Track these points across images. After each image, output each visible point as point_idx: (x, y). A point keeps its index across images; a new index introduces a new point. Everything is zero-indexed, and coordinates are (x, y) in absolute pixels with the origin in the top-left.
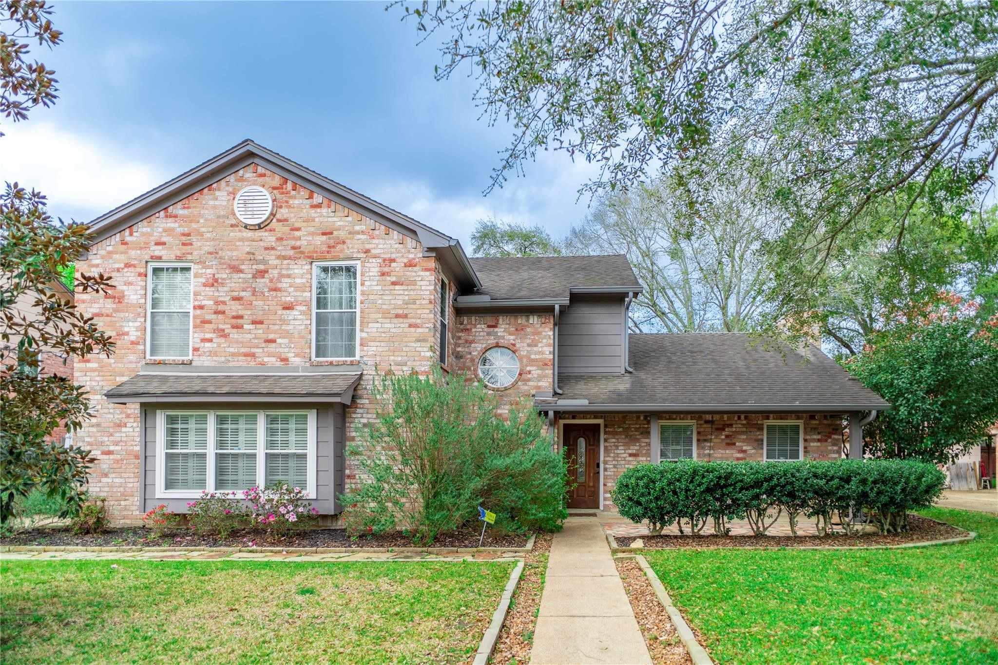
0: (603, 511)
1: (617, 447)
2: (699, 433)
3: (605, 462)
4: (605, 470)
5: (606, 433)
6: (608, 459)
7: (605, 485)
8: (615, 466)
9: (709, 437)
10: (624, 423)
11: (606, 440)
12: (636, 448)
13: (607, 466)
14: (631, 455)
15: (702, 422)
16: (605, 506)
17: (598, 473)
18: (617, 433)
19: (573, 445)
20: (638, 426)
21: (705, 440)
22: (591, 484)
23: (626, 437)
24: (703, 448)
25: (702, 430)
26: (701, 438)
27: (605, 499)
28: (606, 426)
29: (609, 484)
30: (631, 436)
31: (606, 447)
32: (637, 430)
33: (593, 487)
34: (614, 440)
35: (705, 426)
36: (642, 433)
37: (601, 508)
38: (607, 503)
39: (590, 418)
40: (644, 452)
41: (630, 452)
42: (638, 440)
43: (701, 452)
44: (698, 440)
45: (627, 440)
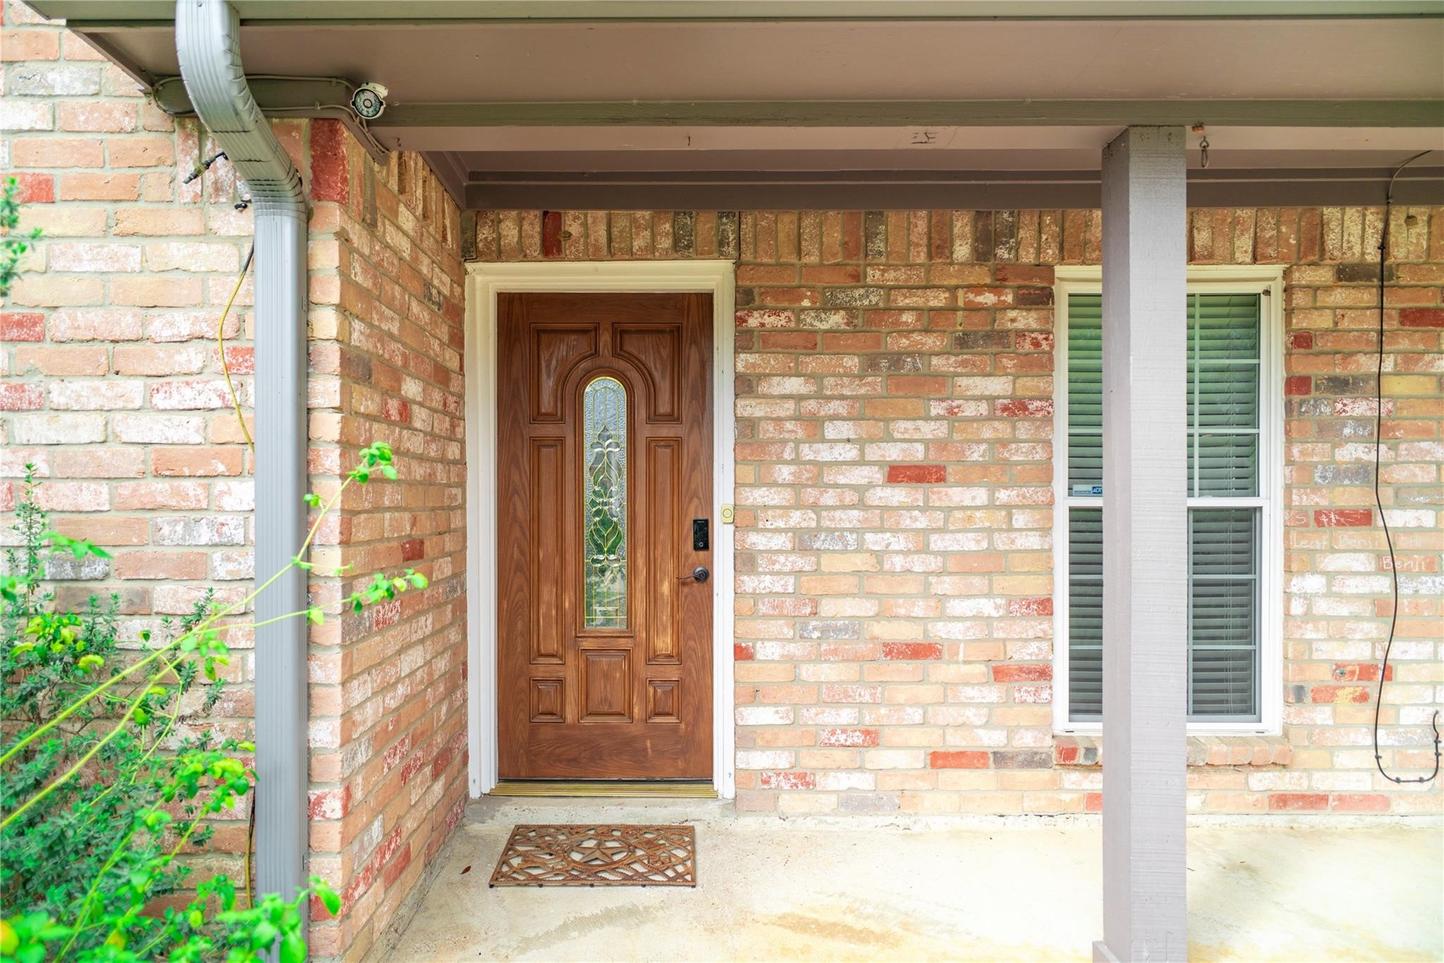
0: (735, 805)
1: (814, 426)
2: (1301, 341)
3: (745, 519)
4: (745, 561)
5: (744, 341)
6: (758, 496)
7: (742, 653)
8: (803, 542)
9: (1367, 364)
10: (857, 278)
11: (745, 385)
12: (929, 430)
13: (756, 540)
14: (897, 474)
15: (1323, 275)
16: (742, 777)
17: (704, 577)
18: (809, 343)
19: (555, 418)
20: (938, 299)
21: (1341, 385)
22: (664, 643)
23: (871, 364)
24: (1329, 431)
25: (1322, 321)
26: (1318, 369)
27: (745, 738)
28: (745, 299)
29: (767, 651)
30: (896, 360)
31: (746, 427)
32: (932, 320)
33: (677, 657)
34: (794, 385)
35: (1340, 296)
36: (963, 342)
37: (723, 782)
38: (759, 760)
39: (650, 253)
40: (976, 454)
41: (893, 453)
42: (938, 384)
43: (1318, 452)
44: (1297, 385)
45: (875, 384)
